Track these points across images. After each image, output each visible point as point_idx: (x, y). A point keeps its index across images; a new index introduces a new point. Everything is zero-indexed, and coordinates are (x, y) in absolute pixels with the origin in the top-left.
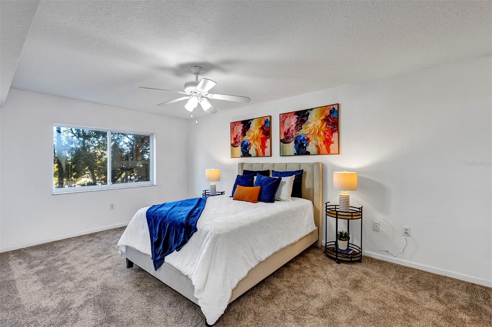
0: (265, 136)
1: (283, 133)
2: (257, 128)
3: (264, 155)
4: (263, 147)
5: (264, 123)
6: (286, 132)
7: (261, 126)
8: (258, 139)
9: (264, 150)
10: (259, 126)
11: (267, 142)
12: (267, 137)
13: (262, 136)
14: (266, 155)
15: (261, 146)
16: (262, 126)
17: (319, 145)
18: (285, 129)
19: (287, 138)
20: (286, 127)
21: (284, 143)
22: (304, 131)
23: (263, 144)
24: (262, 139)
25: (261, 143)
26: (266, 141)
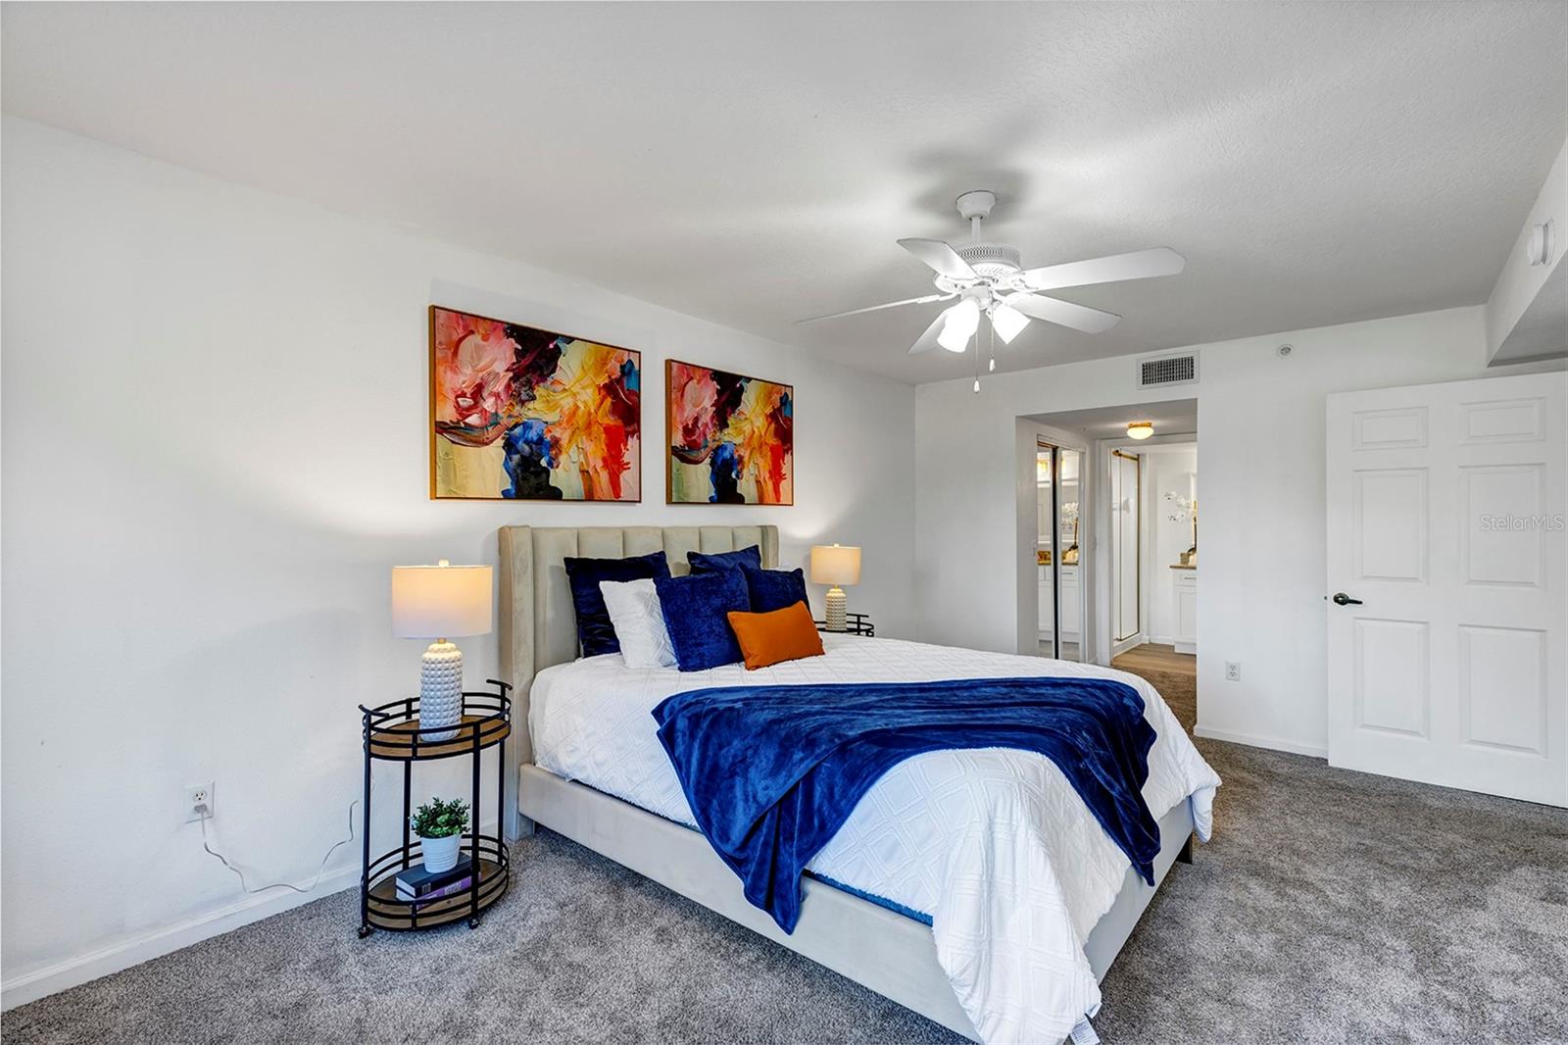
0: (619, 423)
1: (681, 427)
2: (587, 381)
3: (616, 496)
4: (614, 463)
5: (618, 374)
6: (690, 426)
7: (607, 381)
8: (595, 428)
9: (618, 477)
10: (597, 375)
11: (629, 447)
12: (629, 429)
13: (611, 421)
14: (624, 495)
15: (604, 460)
16: (611, 382)
17: (762, 480)
18: (686, 415)
19: (693, 446)
20: (689, 412)
21: (685, 460)
22: (732, 437)
23: (613, 453)
24: (608, 430)
25: (607, 445)
26: (626, 445)
